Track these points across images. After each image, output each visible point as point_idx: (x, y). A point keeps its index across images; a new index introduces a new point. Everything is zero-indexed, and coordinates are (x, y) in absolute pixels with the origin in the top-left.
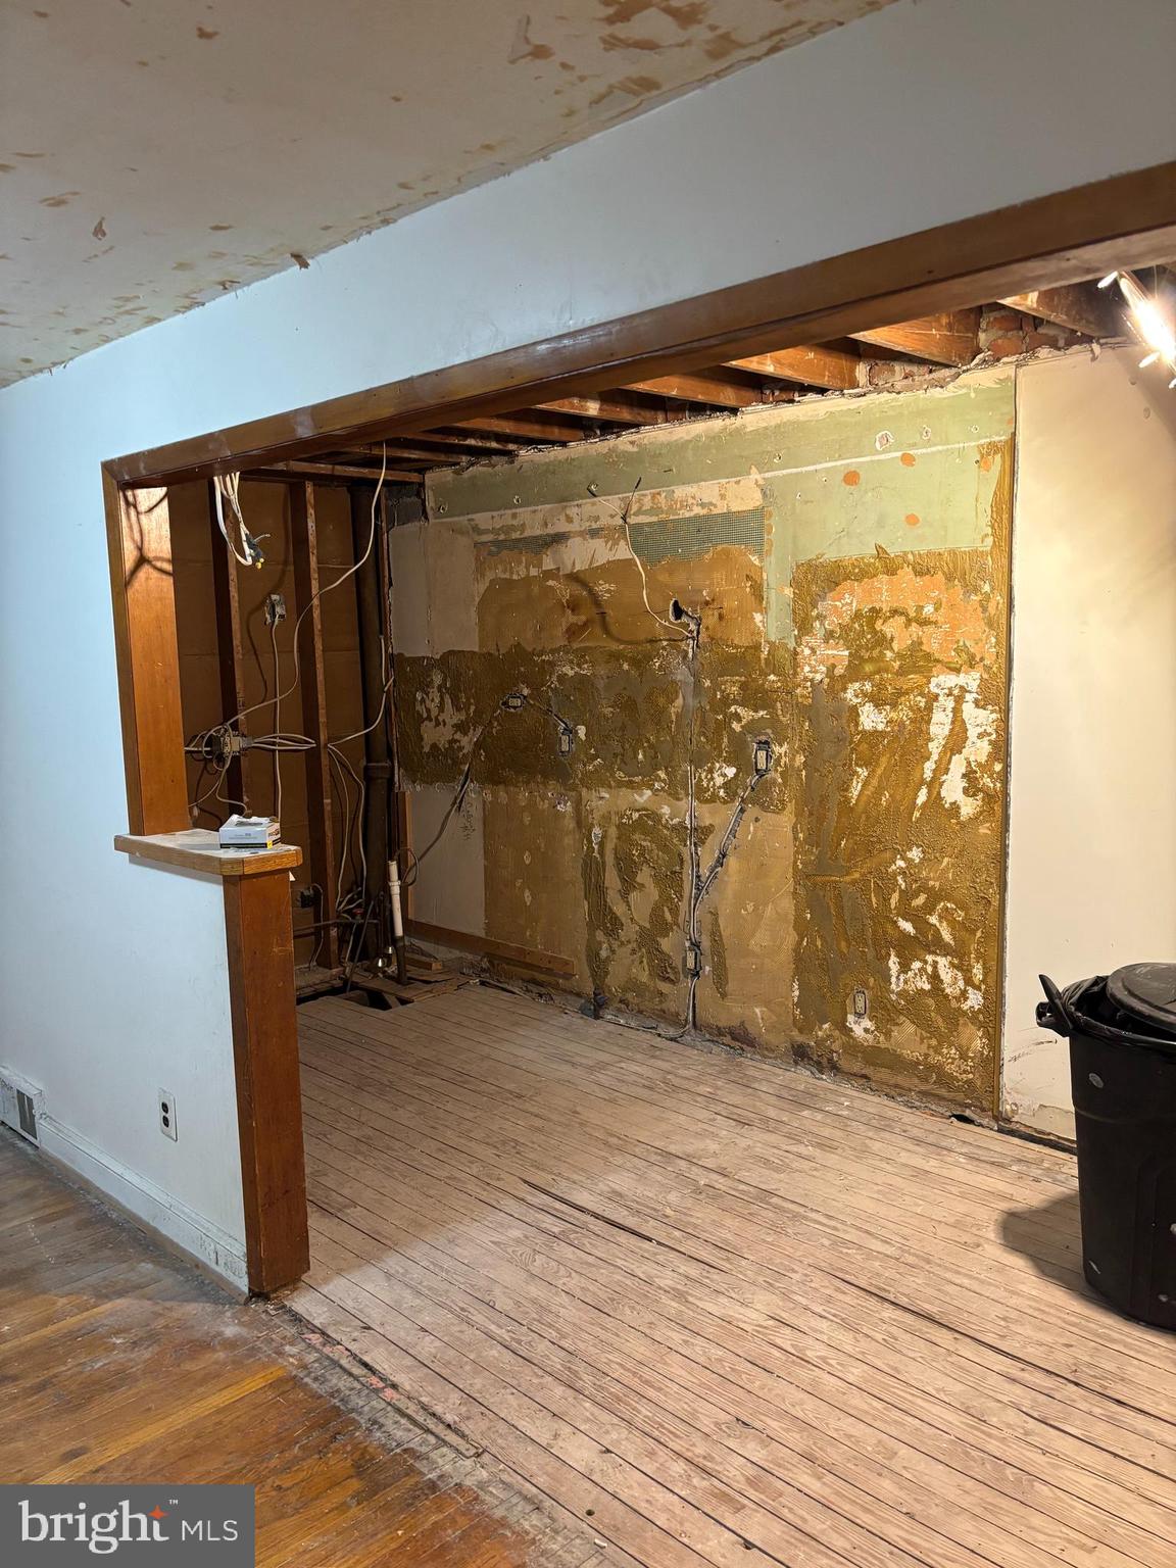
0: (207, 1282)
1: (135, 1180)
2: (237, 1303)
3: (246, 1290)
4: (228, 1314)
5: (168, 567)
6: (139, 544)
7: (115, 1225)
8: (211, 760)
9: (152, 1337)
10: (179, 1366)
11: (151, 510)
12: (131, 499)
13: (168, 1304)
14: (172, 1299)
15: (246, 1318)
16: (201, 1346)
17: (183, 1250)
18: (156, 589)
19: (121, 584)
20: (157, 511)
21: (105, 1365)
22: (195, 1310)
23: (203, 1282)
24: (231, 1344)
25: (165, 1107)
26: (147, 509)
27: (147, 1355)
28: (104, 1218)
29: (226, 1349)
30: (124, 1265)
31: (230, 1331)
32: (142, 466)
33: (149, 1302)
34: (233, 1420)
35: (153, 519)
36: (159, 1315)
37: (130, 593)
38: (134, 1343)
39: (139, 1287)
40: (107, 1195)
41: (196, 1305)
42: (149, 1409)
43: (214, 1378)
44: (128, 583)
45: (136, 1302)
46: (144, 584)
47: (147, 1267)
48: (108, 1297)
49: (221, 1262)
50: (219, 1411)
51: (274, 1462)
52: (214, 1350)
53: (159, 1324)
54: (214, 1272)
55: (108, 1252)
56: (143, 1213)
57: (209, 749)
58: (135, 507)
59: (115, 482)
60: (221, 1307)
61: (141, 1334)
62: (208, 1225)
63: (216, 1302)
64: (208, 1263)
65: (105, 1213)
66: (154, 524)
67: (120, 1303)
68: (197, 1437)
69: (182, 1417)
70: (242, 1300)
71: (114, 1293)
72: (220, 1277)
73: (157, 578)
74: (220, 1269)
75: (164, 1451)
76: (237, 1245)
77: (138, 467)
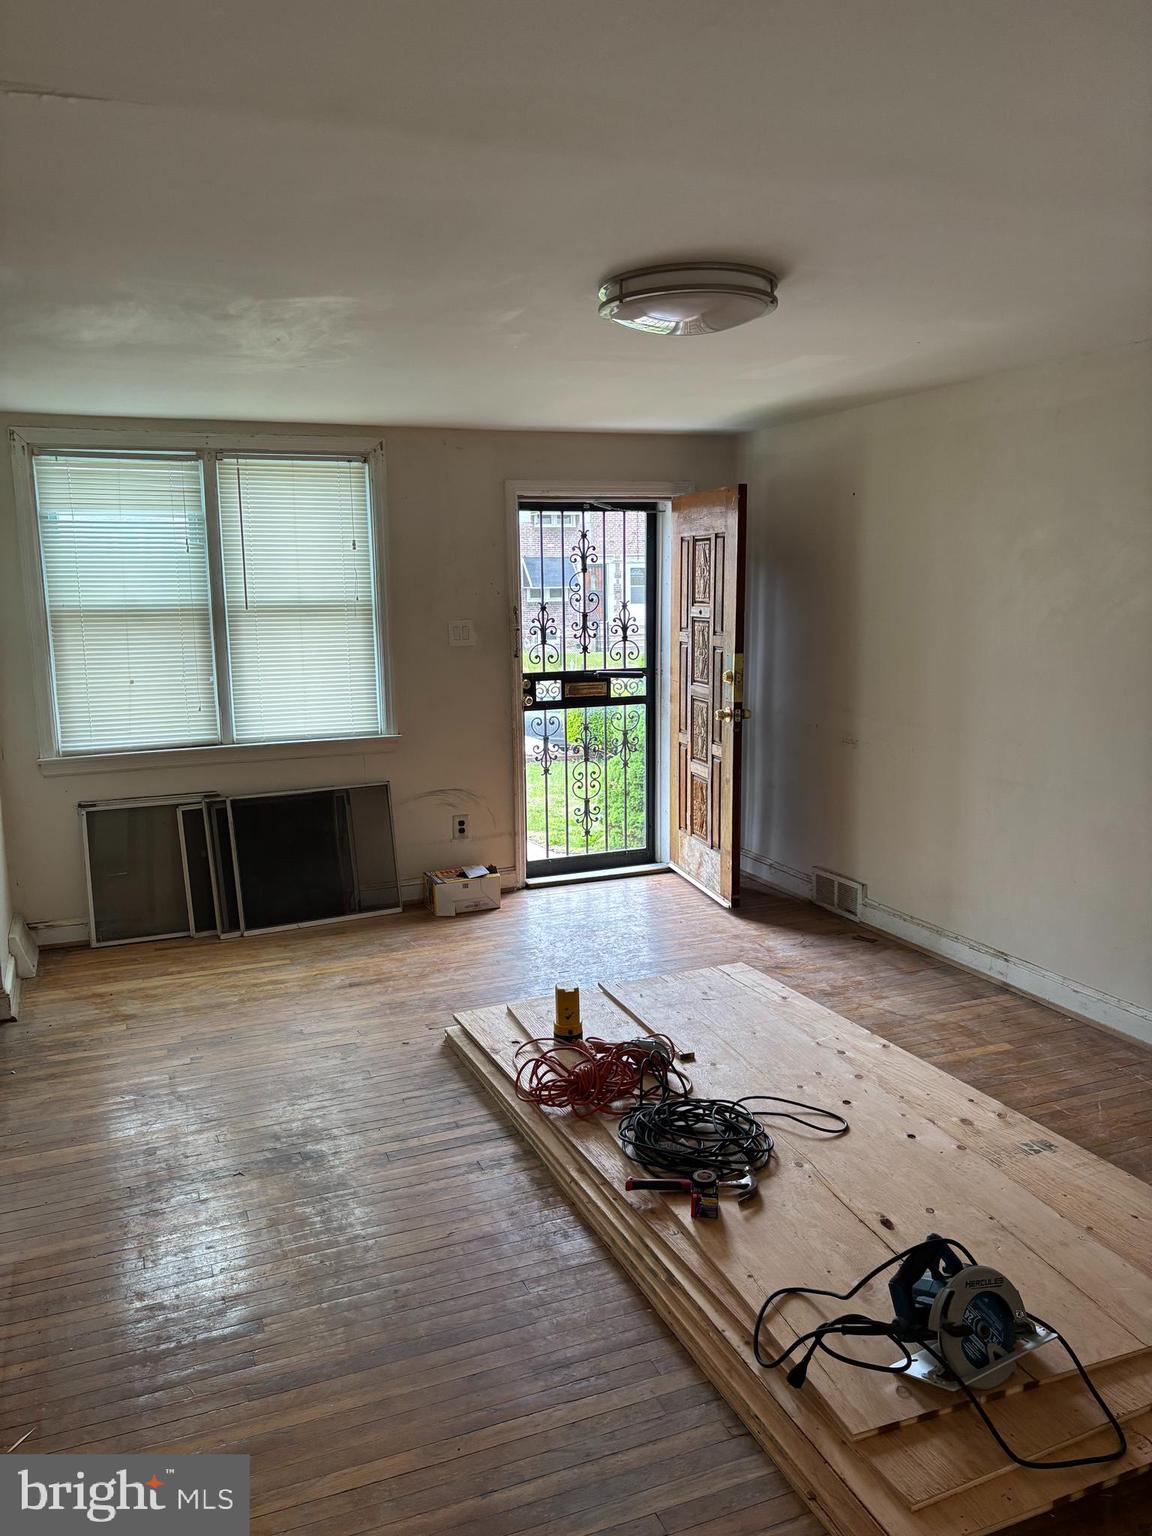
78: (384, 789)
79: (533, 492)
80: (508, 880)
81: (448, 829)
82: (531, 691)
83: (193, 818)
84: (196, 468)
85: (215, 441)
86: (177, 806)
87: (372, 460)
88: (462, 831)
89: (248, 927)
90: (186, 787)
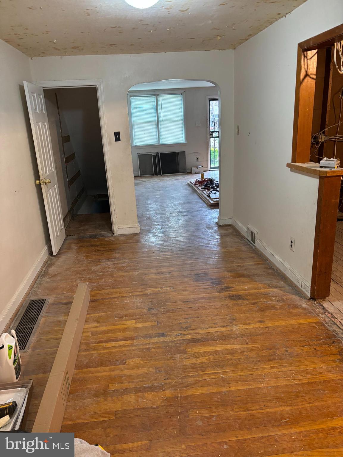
0: (298, 291)
1: (280, 260)
2: (306, 299)
3: (309, 296)
4: (304, 301)
5: (314, 77)
6: (306, 70)
7: (274, 270)
8: (314, 144)
9: (282, 300)
10: (289, 309)
11: (311, 58)
12: (306, 55)
13: (287, 294)
14: (288, 293)
15: (309, 303)
16: (296, 307)
17: (292, 281)
18: (310, 84)
19: (299, 83)
20: (313, 58)
21: (270, 303)
22: (294, 297)
23: (297, 291)
24: (304, 309)
25: (292, 242)
26: (310, 57)
27: (281, 304)
28: (271, 268)
29: (302, 309)
30: (276, 281)
31: (304, 305)
32: (311, 42)
33: (282, 292)
34: (303, 328)
35: (312, 61)
36: (284, 295)
37: (302, 86)
38: (278, 300)
39: (279, 287)
40: (272, 262)
41: (295, 296)
42: (281, 317)
43: (298, 316)
44: (301, 83)
45: (279, 290)
46: (306, 83)
47: (282, 283)
48: (271, 287)
49: (303, 287)
50: (299, 324)
51: (314, 342)
52: (299, 308)
53: (284, 298)
54: (300, 289)
55: (272, 277)
56: (282, 269)
57: (314, 140)
58: (307, 57)
59: (302, 49)
60: (302, 299)
61: (280, 299)
62: (300, 276)
63: (300, 297)
64: (299, 286)
65: (272, 267)
66: (312, 62)
67: (275, 290)
68: (293, 328)
69: (289, 322)
70: (308, 298)
71: (273, 287)
72: (303, 291)
73: (311, 81)
74: (302, 289)
75: (284, 329)
76: (308, 284)
77: (310, 43)
78: (185, 152)
79: (211, 98)
80: (206, 169)
81: (196, 159)
82: (212, 135)
83: (154, 156)
84: (154, 98)
85: (158, 93)
86: (151, 154)
87: (183, 94)
88: (198, 160)
89: (162, 174)
90: (153, 151)
